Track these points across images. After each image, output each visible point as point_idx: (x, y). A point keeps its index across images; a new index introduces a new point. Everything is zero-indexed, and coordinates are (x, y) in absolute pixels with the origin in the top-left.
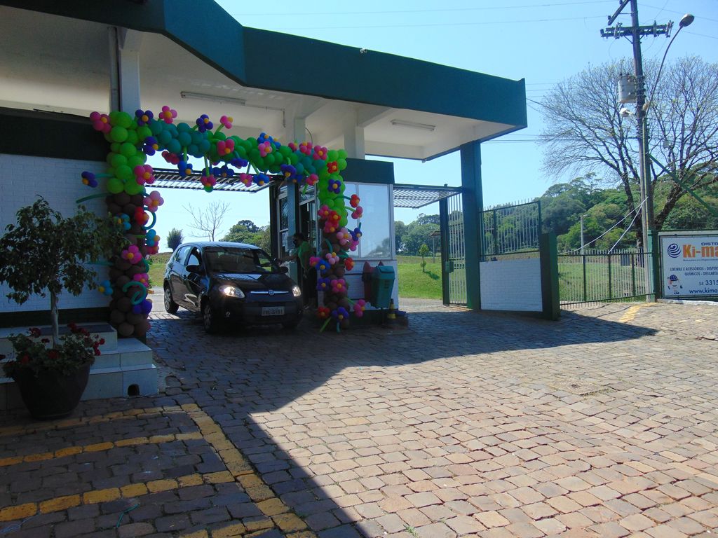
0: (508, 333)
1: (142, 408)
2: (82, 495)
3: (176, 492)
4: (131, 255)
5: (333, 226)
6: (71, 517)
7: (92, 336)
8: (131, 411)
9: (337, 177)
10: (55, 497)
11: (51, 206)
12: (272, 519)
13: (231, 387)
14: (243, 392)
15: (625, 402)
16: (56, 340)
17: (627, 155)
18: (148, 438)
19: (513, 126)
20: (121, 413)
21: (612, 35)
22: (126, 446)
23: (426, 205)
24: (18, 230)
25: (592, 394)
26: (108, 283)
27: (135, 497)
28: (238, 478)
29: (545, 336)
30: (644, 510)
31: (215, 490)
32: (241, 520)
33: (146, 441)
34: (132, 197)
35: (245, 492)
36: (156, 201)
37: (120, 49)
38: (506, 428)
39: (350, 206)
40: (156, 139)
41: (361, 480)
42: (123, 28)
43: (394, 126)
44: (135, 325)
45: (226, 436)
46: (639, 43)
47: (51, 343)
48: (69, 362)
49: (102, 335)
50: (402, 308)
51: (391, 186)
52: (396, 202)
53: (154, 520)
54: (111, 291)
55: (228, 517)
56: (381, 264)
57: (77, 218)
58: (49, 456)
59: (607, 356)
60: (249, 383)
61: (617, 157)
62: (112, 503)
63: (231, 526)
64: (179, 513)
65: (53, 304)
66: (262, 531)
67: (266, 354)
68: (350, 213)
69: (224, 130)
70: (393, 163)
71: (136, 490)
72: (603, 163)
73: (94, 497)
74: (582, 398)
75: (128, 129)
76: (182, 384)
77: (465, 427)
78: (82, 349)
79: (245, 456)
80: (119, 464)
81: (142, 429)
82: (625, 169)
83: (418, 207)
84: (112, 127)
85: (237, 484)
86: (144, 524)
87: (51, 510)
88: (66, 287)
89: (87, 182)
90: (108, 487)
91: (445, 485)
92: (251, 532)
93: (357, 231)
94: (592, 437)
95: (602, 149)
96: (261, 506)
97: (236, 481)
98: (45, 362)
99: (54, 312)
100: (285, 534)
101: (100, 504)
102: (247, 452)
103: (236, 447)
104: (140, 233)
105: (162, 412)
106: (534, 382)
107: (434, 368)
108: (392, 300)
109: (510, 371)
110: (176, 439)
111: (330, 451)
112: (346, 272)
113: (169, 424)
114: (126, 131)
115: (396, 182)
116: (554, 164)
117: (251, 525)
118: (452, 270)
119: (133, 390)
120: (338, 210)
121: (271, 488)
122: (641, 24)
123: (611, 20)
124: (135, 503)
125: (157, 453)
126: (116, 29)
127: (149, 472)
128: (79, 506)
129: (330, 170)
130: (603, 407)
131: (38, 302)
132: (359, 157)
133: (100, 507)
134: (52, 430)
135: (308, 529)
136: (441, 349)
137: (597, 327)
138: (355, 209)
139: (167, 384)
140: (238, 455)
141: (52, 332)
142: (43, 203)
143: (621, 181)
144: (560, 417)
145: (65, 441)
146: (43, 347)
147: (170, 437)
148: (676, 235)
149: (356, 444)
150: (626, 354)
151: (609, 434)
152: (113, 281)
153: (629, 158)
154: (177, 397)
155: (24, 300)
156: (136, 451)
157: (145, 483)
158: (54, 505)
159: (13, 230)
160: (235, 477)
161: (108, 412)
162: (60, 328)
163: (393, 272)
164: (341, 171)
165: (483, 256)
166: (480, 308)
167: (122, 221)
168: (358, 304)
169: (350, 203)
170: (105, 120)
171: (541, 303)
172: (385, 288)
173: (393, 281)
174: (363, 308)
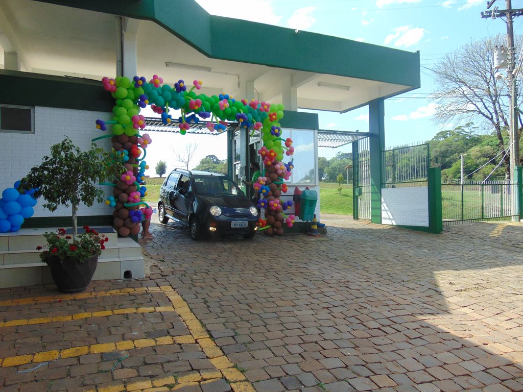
0: (401, 242)
1: (133, 288)
2: (90, 347)
3: (154, 349)
4: (128, 178)
5: (270, 161)
6: (82, 362)
7: (100, 235)
8: (125, 289)
9: (277, 124)
10: (71, 347)
11: (73, 143)
12: (221, 371)
13: (196, 275)
14: (204, 279)
15: (491, 298)
16: (76, 238)
17: (500, 109)
18: (137, 309)
19: (410, 87)
20: (119, 290)
21: (490, 16)
22: (121, 314)
23: (342, 145)
24: (51, 160)
25: (465, 290)
26: (112, 198)
27: (125, 350)
28: (198, 341)
29: (430, 245)
30: (503, 381)
31: (181, 348)
32: (198, 371)
33: (135, 311)
34: (129, 137)
35: (203, 351)
36: (146, 141)
37: (123, 32)
38: (397, 312)
39: (285, 146)
40: (147, 97)
41: (287, 347)
42: (126, 18)
43: (320, 87)
44: (130, 229)
45: (191, 310)
46: (511, 22)
47: (72, 239)
48: (83, 253)
49: (107, 235)
50: (322, 221)
51: (316, 131)
52: (320, 143)
53: (138, 367)
54: (114, 204)
55: (190, 368)
56: (307, 188)
57: (91, 152)
58: (69, 318)
59: (479, 262)
60: (208, 273)
61: (492, 110)
62: (110, 354)
63: (191, 375)
64: (156, 364)
65: (74, 212)
66: (213, 380)
67: (222, 252)
68: (285, 151)
69: (195, 91)
70: (318, 115)
71: (127, 345)
72: (481, 115)
73: (98, 349)
74: (457, 293)
75: (127, 89)
76: (162, 272)
77: (366, 311)
78: (93, 245)
79: (203, 325)
80: (115, 327)
81: (132, 302)
83: (336, 147)
84: (117, 88)
85: (197, 345)
86: (131, 370)
87: (69, 356)
88: (82, 201)
89: (99, 127)
90: (108, 342)
91: (349, 354)
92: (205, 380)
93: (290, 164)
94: (464, 323)
95: (480, 105)
96: (213, 361)
97: (197, 342)
98: (68, 253)
99: (74, 217)
100: (230, 383)
101: (102, 354)
102: (205, 322)
103: (197, 319)
104: (135, 164)
105: (146, 291)
106: (420, 279)
107: (345, 266)
108: (315, 215)
109: (402, 270)
110: (155, 311)
111: (265, 324)
112: (283, 193)
113: (151, 300)
115: (320, 129)
116: (442, 116)
117: (206, 375)
118: (360, 193)
119: (128, 274)
120: (275, 149)
121: (221, 349)
122: (513, 8)
123: (490, 5)
124: (125, 355)
125: (142, 320)
126: (121, 18)
127: (136, 333)
128: (87, 354)
129: (271, 119)
130: (473, 301)
131: (63, 210)
132: (292, 110)
133: (102, 356)
134: (72, 300)
135: (246, 380)
136: (350, 252)
137: (472, 239)
138: (289, 148)
139: (151, 271)
140: (199, 324)
141: (73, 232)
142: (69, 141)
143: (494, 129)
144: (440, 307)
145: (80, 308)
146: (66, 242)
147: (152, 309)
149: (284, 320)
150: (493, 261)
151: (478, 321)
152: (116, 197)
153: (502, 111)
154: (157, 281)
155: (54, 209)
156: (127, 318)
157: (133, 341)
158: (71, 353)
159: (48, 160)
160: (196, 340)
161: (110, 289)
162: (78, 229)
163: (316, 195)
164: (279, 120)
165: (384, 184)
166: (381, 223)
167: (125, 155)
168: (290, 217)
169: (286, 144)
170: (112, 83)
171: (428, 220)
172: (310, 206)
173: (316, 201)
174: (293, 221)
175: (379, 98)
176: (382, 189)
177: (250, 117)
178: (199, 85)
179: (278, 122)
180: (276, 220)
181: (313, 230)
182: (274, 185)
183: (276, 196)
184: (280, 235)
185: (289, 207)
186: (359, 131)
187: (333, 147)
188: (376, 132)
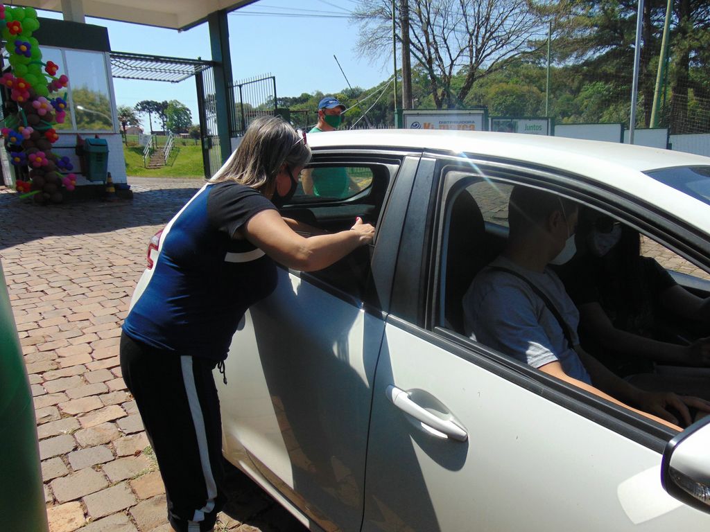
5: (21, 96)
17: (434, 39)
23: (184, 79)
39: (47, 73)
51: (108, 54)
70: (106, 28)
82: (429, 53)
83: (177, 82)
93: (59, 101)
108: (109, 173)
112: (53, 144)
115: (112, 50)
118: (210, 146)
120: (32, 79)
129: (12, 31)
132: (77, 20)
148: (418, 114)
153: (435, 42)
163: (106, 145)
164: (33, 32)
165: (234, 132)
168: (69, 178)
169: (46, 70)
172: (98, 161)
173: (106, 154)
174: (74, 182)
175: (218, 11)
176: (232, 139)
179: (32, 36)
180: (47, 182)
181: (108, 194)
183: (41, 147)
184: (56, 203)
186: (202, 59)
187: (173, 81)
188: (220, 60)
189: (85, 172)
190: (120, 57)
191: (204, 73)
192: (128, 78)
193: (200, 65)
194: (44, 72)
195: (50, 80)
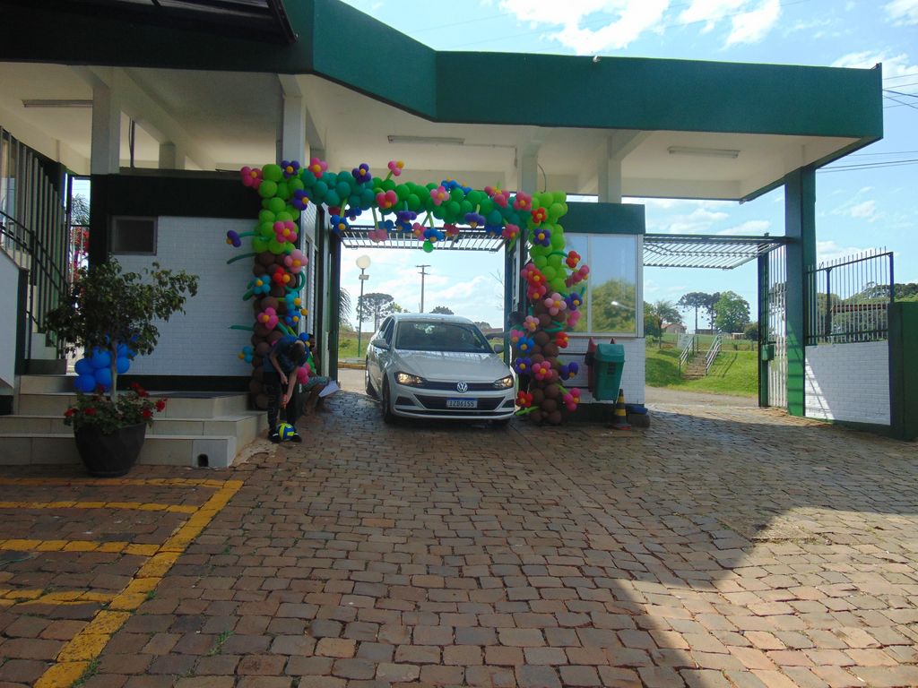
1: (188, 478)
3: (81, 555)
4: (266, 318)
5: (538, 292)
8: (173, 479)
9: (549, 227)
14: (313, 477)
19: (857, 140)
20: (164, 480)
23: (741, 264)
26: (249, 350)
34: (276, 255)
36: (297, 260)
37: (283, 97)
40: (309, 192)
43: (673, 155)
45: (217, 514)
51: (641, 237)
54: (250, 358)
55: (85, 585)
56: (612, 342)
64: (51, 572)
69: (393, 178)
70: (643, 206)
73: (12, 544)
74: (749, 544)
75: (278, 183)
76: (264, 462)
79: (199, 535)
83: (731, 268)
84: (261, 182)
85: (149, 558)
86: (10, 574)
89: (231, 242)
93: (576, 297)
97: (153, 556)
102: (208, 532)
103: (206, 526)
104: (284, 297)
108: (621, 391)
110: (164, 510)
112: (561, 350)
114: (275, 184)
115: (647, 232)
118: (771, 356)
119: (203, 460)
120: (550, 271)
127: (90, 533)
129: (535, 219)
132: (611, 200)
135: (132, 611)
139: (249, 460)
140: (197, 533)
152: (254, 348)
156: (112, 514)
157: (68, 542)
160: (158, 552)
163: (622, 353)
164: (559, 219)
165: (811, 337)
166: (804, 415)
167: (263, 283)
168: (571, 393)
169: (567, 262)
170: (255, 174)
171: (889, 411)
172: (608, 373)
173: (621, 364)
174: (576, 400)
175: (802, 168)
176: (807, 347)
177: (497, 215)
178: (398, 169)
179: (558, 223)
180: (547, 397)
181: (616, 419)
182: (544, 336)
183: (547, 355)
184: (554, 425)
185: (572, 374)
186: (770, 235)
187: (725, 268)
188: (797, 234)
189: (592, 387)
190: (657, 241)
191: (772, 256)
192: (667, 265)
193: (767, 243)
194: (564, 263)
195: (569, 272)
